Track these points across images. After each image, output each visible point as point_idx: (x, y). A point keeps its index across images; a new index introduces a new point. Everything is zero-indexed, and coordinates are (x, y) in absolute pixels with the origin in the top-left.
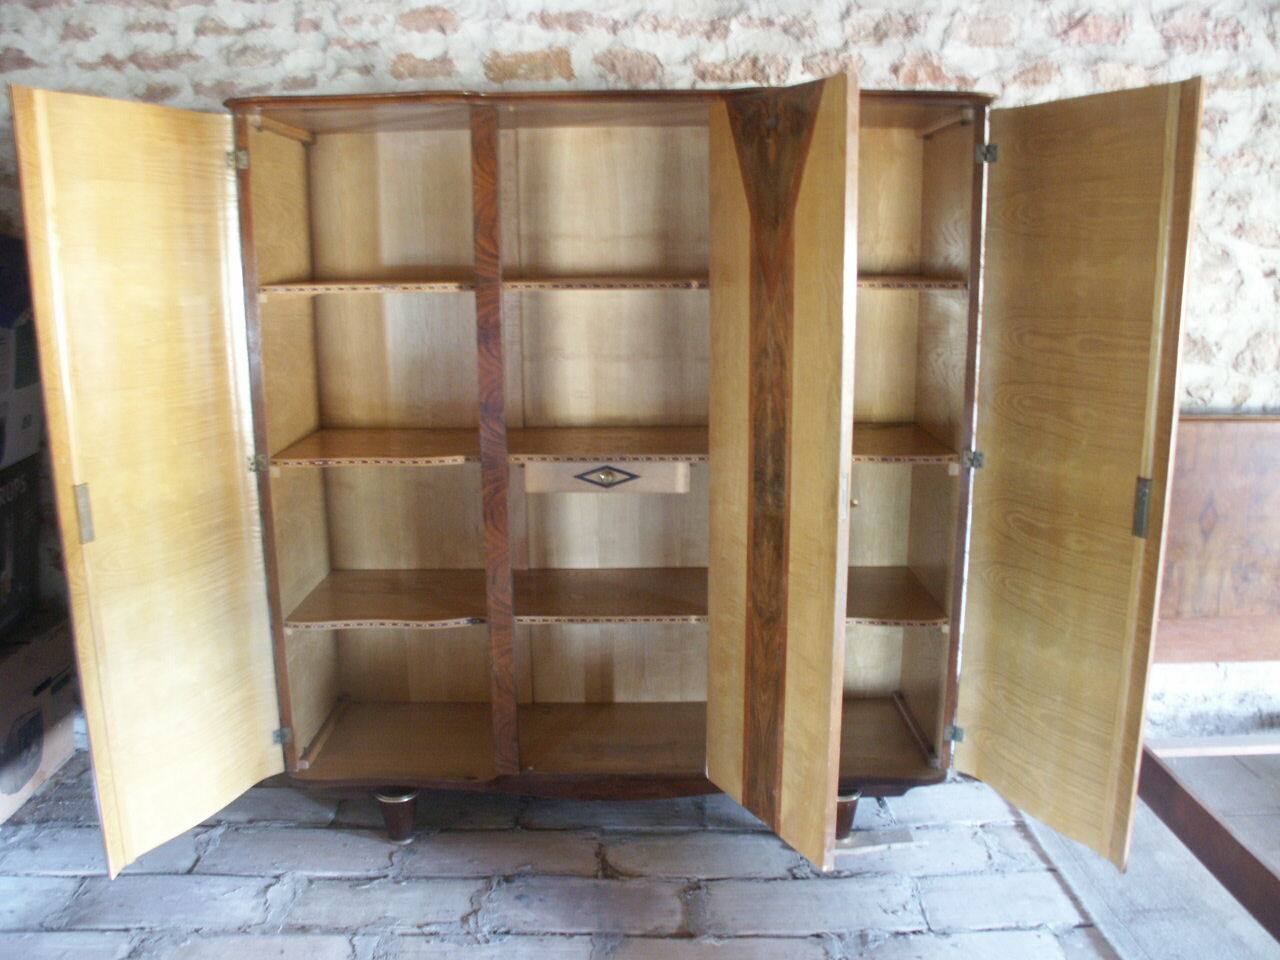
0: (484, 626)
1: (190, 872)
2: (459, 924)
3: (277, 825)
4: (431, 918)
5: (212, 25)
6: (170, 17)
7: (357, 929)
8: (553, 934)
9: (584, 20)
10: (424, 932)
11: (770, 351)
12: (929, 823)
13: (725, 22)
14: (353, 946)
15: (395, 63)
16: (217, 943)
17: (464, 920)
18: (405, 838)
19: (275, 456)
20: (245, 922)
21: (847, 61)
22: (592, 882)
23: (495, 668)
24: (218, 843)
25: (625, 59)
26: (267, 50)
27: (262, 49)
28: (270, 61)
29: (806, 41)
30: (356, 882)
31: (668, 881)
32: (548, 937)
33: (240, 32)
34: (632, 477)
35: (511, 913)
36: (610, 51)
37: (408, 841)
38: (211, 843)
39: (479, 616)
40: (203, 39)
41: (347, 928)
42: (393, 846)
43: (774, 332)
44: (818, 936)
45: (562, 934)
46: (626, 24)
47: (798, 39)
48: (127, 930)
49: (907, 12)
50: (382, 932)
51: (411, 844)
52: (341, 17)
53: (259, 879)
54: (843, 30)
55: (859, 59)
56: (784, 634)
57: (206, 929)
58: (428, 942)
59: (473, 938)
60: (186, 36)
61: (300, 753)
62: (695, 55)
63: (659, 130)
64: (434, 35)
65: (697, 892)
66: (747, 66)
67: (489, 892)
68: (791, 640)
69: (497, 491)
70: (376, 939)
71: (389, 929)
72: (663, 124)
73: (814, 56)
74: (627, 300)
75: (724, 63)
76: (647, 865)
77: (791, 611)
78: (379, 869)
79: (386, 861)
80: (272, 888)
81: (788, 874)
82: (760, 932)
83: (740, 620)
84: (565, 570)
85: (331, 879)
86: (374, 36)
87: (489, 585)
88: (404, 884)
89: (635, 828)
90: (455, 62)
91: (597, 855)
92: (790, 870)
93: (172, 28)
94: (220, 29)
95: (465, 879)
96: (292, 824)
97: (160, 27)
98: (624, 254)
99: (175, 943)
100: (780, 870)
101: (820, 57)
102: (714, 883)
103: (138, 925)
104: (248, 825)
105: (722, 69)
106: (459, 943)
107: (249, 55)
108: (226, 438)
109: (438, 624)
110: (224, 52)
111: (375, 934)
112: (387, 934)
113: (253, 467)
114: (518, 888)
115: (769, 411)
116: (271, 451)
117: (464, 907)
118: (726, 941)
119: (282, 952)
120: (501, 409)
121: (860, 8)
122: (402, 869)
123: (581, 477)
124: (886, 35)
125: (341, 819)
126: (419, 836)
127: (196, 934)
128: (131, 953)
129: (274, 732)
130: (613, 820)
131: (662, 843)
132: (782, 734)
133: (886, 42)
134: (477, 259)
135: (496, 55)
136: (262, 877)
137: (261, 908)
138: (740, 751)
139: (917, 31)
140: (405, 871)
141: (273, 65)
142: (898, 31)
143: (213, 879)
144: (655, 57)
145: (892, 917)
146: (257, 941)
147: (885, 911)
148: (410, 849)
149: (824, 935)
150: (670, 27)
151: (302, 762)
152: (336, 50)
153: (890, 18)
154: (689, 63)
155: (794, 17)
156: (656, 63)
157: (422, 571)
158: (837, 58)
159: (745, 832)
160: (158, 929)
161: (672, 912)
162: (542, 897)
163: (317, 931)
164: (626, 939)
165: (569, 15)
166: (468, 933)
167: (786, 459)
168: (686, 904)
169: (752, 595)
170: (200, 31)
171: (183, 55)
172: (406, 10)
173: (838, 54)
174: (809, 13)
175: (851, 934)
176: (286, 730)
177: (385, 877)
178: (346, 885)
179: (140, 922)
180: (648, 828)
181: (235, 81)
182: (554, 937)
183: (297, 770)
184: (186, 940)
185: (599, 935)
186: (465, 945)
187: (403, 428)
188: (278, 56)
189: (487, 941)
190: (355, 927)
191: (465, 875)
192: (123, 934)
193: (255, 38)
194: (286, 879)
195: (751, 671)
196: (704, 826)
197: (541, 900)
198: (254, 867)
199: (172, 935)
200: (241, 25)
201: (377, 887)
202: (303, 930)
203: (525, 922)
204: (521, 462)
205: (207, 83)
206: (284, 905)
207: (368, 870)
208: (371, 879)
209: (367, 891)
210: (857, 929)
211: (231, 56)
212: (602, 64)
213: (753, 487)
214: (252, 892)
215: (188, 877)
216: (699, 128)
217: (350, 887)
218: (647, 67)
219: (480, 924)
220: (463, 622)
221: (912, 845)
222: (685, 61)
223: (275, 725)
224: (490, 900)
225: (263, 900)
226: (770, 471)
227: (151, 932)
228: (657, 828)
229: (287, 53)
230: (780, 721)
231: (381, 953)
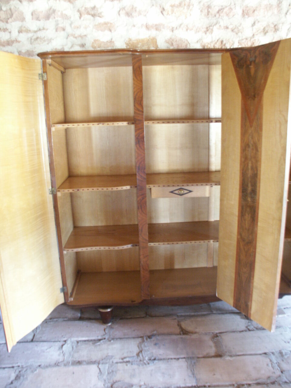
0: (137, 247)
1: (32, 341)
2: (136, 357)
3: (61, 320)
4: (125, 355)
5: (24, 29)
6: (8, 26)
7: (99, 361)
8: (172, 359)
9: (162, 27)
10: (124, 361)
11: (251, 145)
12: (288, 306)
13: (211, 28)
14: (100, 369)
15: (93, 43)
16: (49, 370)
17: (138, 355)
18: (108, 323)
19: (58, 188)
20: (57, 361)
21: (254, 41)
22: (179, 336)
23: (142, 262)
24: (40, 328)
25: (176, 41)
26: (46, 38)
27: (44, 38)
28: (47, 42)
29: (240, 34)
30: (94, 342)
31: (206, 334)
32: (170, 360)
33: (35, 32)
34: (190, 191)
35: (154, 351)
36: (171, 38)
37: (110, 324)
38: (38, 328)
39: (136, 243)
40: (21, 34)
41: (95, 361)
42: (104, 326)
43: (252, 138)
44: (265, 353)
45: (175, 359)
46: (177, 28)
47: (237, 34)
48: (13, 367)
49: (275, 23)
50: (109, 362)
51: (111, 325)
52: (73, 26)
53: (58, 342)
54: (253, 30)
55: (258, 41)
56: (255, 248)
57: (43, 365)
58: (127, 365)
59: (142, 363)
60: (15, 34)
61: (69, 295)
62: (201, 39)
63: (190, 66)
64: (107, 32)
65: (217, 338)
66: (219, 44)
67: (144, 343)
68: (258, 250)
69: (143, 199)
70: (107, 365)
71: (111, 361)
72: (192, 64)
73: (243, 40)
74: (179, 127)
75: (211, 42)
76: (197, 328)
77: (259, 240)
78: (102, 336)
79: (103, 332)
80: (64, 346)
81: (246, 329)
82: (245, 353)
83: (234, 242)
84: (158, 224)
85: (85, 341)
86: (85, 34)
87: (140, 233)
88: (112, 341)
89: (188, 314)
90: (115, 42)
91: (178, 325)
92: (247, 327)
93: (9, 30)
94: (28, 31)
95: (134, 338)
96: (66, 319)
97: (5, 30)
98: (179, 110)
99: (32, 372)
100: (243, 327)
101: (244, 40)
102: (222, 334)
103: (17, 365)
104: (50, 321)
105: (210, 45)
106: (138, 365)
107: (39, 40)
108: (41, 183)
109: (121, 247)
110: (30, 39)
111: (106, 363)
112: (111, 363)
113: (51, 193)
114: (154, 341)
115: (250, 167)
116: (57, 186)
117: (136, 350)
118: (234, 358)
119: (73, 373)
120: (145, 169)
121: (258, 22)
122: (110, 336)
123: (172, 192)
124: (267, 32)
125: (83, 316)
126: (113, 321)
127: (39, 367)
128: (16, 378)
129: (61, 289)
130: (180, 311)
131: (199, 319)
132: (253, 283)
133: (267, 34)
134: (135, 113)
135: (130, 40)
136: (60, 341)
137: (62, 355)
138: (233, 288)
139: (278, 30)
140: (111, 336)
141: (48, 44)
142: (271, 30)
143: (42, 343)
144: (187, 40)
145: (288, 344)
146: (63, 369)
147: (285, 342)
148: (111, 327)
149: (267, 353)
150: (192, 29)
151: (70, 298)
152: (71, 38)
153: (269, 25)
154: (199, 43)
155: (236, 26)
156: (187, 42)
157: (107, 226)
158: (250, 40)
159: (226, 313)
160: (25, 366)
161: (211, 347)
162: (163, 344)
163: (85, 363)
164: (198, 359)
165: (156, 25)
166: (140, 361)
167: (258, 185)
168: (215, 343)
169: (239, 233)
170: (20, 32)
171: (14, 41)
172: (97, 23)
173: (251, 39)
174: (241, 24)
175: (276, 352)
176: (65, 288)
177: (105, 339)
178: (91, 343)
179: (17, 363)
180: (193, 314)
181: (34, 50)
182: (172, 361)
183: (69, 302)
184: (36, 370)
185: (188, 358)
186: (141, 366)
187: (99, 176)
188: (50, 41)
189: (149, 364)
190: (98, 361)
191: (133, 336)
192: (12, 369)
193: (40, 34)
194: (69, 342)
195: (238, 260)
196: (212, 312)
197: (163, 345)
198: (56, 338)
199: (30, 368)
200: (36, 29)
201: (102, 343)
202: (79, 363)
203: (160, 355)
204: (150, 187)
205: (23, 51)
206: (70, 353)
207: (98, 337)
208: (100, 340)
209: (99, 345)
210: (278, 350)
211: (32, 41)
212: (168, 43)
213: (241, 195)
214: (57, 348)
215: (32, 343)
216: (204, 66)
217: (93, 344)
218: (184, 44)
219: (144, 356)
220: (129, 246)
221: (285, 315)
222: (197, 42)
223: (61, 286)
224: (145, 346)
225: (62, 352)
226: (250, 189)
227: (22, 367)
228: (196, 314)
229: (53, 39)
230: (252, 278)
231: (110, 371)
